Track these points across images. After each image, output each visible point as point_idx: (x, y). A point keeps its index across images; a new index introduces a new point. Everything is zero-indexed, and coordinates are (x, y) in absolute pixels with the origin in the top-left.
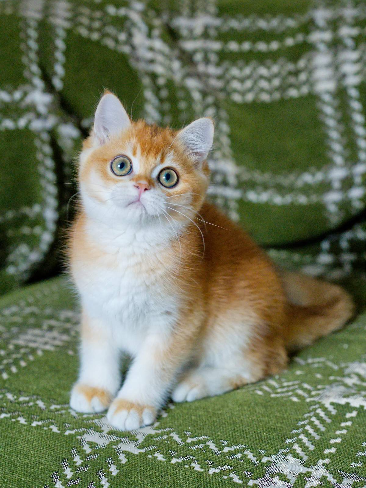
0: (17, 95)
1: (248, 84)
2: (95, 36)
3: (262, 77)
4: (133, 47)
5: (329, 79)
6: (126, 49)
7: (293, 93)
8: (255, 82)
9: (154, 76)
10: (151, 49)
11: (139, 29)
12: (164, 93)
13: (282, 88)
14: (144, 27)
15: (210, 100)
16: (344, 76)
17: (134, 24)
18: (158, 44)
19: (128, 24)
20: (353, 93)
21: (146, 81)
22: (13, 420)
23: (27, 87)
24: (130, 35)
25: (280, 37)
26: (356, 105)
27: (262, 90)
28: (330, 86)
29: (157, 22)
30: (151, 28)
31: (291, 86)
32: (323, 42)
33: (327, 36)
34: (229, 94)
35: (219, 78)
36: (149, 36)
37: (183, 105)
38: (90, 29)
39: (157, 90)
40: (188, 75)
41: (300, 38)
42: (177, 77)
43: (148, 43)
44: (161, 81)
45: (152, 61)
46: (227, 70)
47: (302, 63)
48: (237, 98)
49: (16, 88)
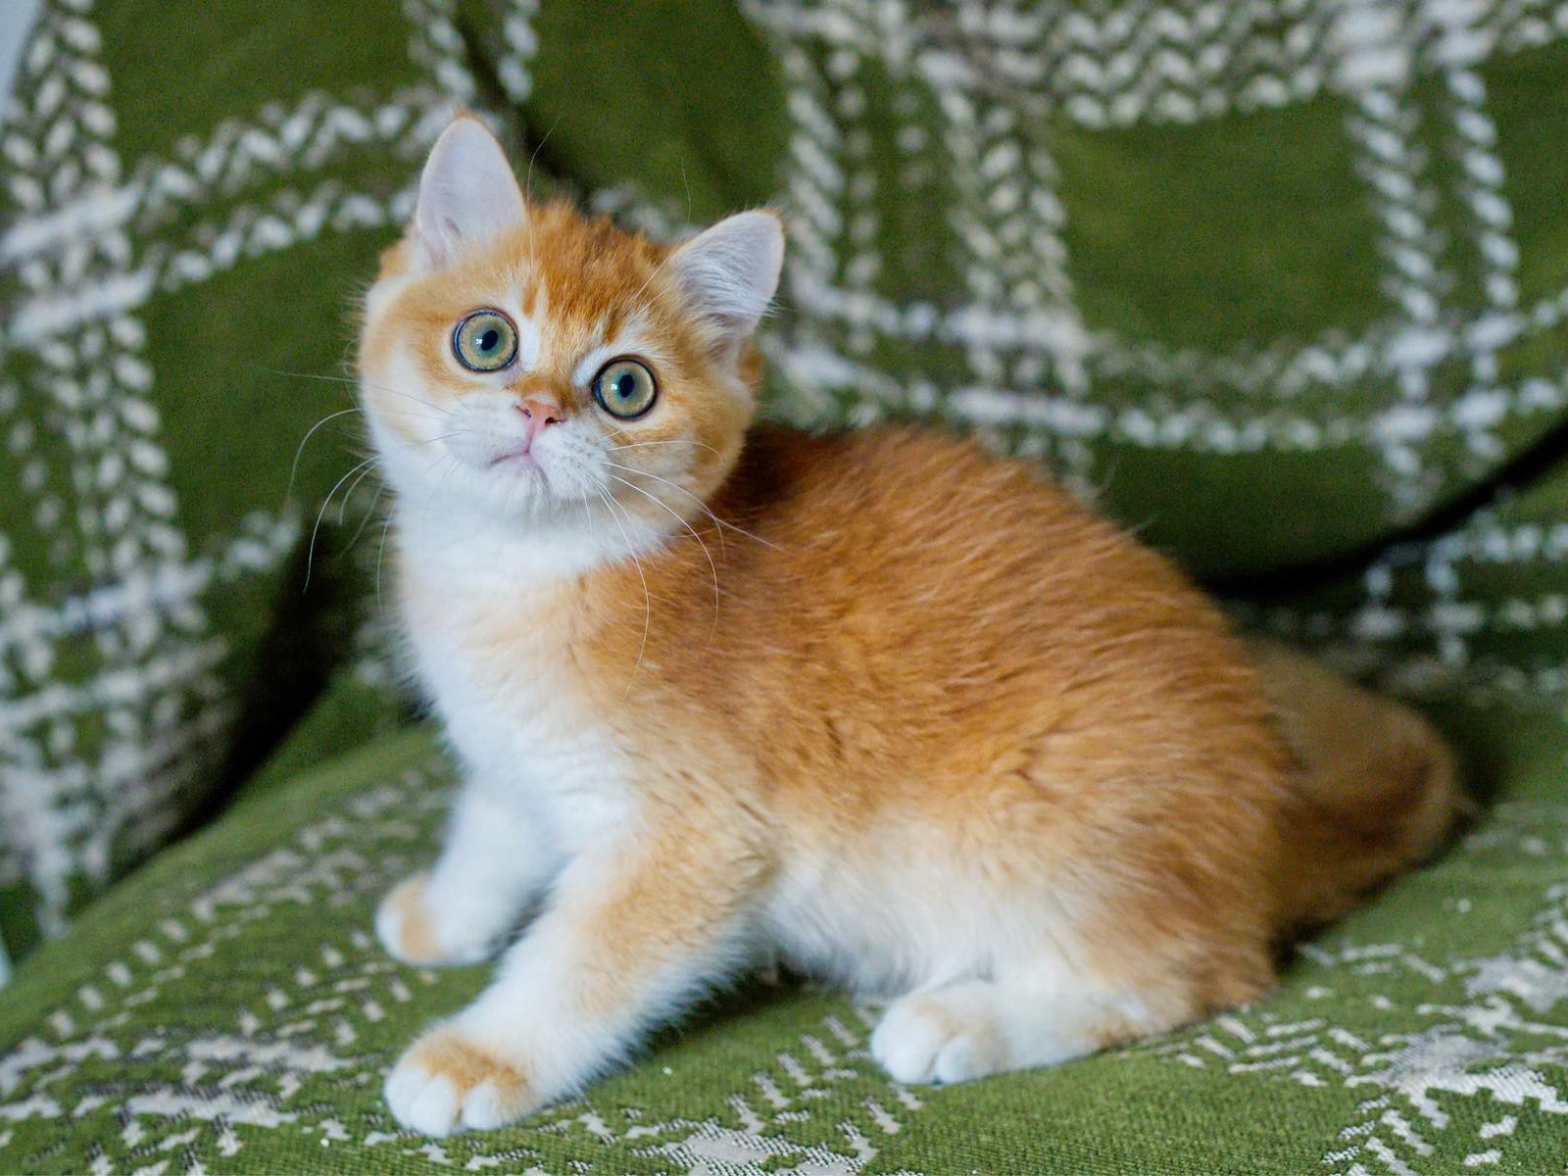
0: (390, 119)
1: (1124, 66)
3: (1167, 43)
5: (1385, 45)
7: (1270, 92)
8: (1146, 60)
9: (819, 49)
12: (852, 103)
13: (1233, 78)
15: (1001, 120)
16: (1436, 33)
20: (1467, 86)
21: (796, 64)
22: (408, 1152)
23: (422, 94)
26: (1477, 127)
27: (1170, 84)
28: (1392, 66)
31: (1262, 69)
34: (1060, 100)
35: (1028, 49)
37: (912, 138)
39: (830, 91)
40: (932, 43)
42: (896, 51)
44: (843, 64)
45: (814, 2)
46: (1053, 23)
48: (1086, 111)
49: (384, 98)
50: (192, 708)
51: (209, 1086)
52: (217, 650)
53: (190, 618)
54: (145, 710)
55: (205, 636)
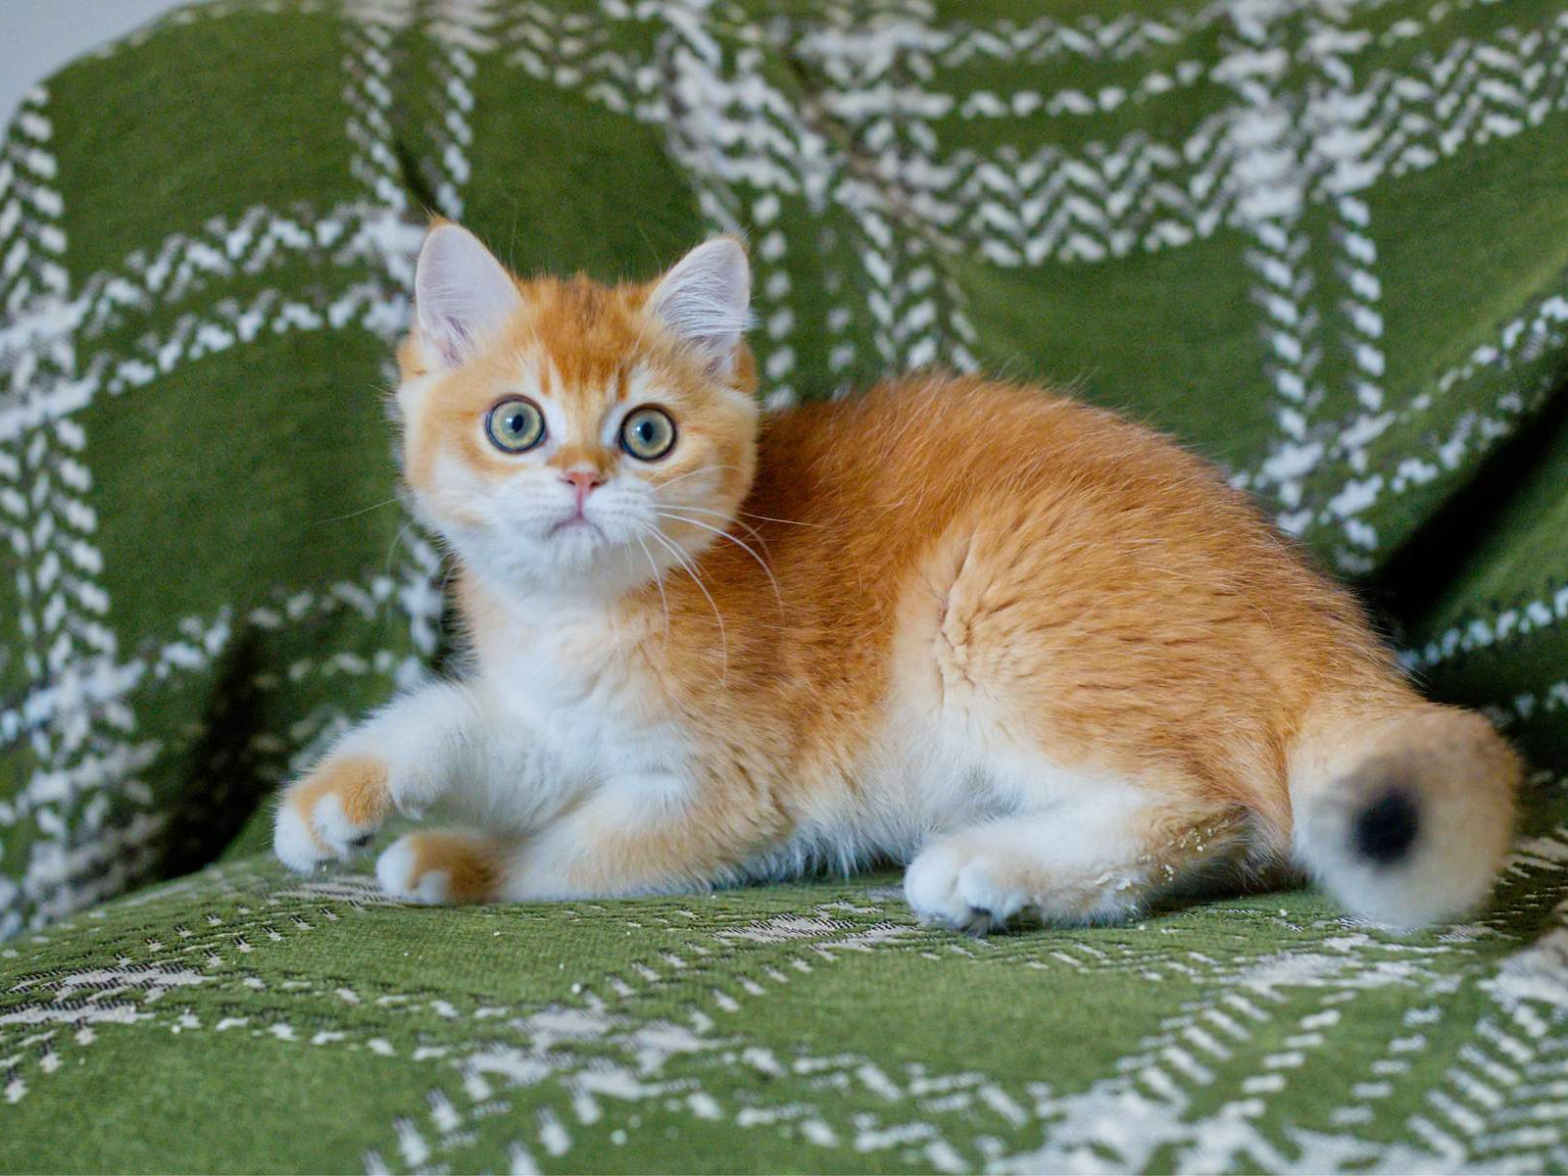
0: (328, 231)
1: (1032, 211)
2: (566, 77)
3: (1075, 189)
4: (678, 109)
5: (1276, 184)
6: (659, 112)
7: (1174, 234)
8: (1055, 204)
9: (746, 195)
10: (735, 112)
11: (698, 55)
12: (774, 247)
13: (1141, 220)
14: (712, 51)
15: (921, 279)
16: (1329, 167)
17: (682, 40)
18: (754, 92)
19: (665, 41)
20: (1355, 211)
22: (257, 1033)
23: (361, 208)
24: (672, 74)
25: (1128, 73)
26: (1361, 248)
27: (1077, 225)
28: (1286, 201)
29: (750, 34)
30: (730, 49)
31: (1164, 213)
32: (1260, 78)
33: (1273, 62)
34: (973, 243)
35: (941, 196)
36: (728, 71)
37: (833, 281)
38: (551, 59)
39: (753, 235)
40: (844, 175)
41: (1188, 72)
43: (722, 94)
44: (766, 209)
45: (737, 150)
46: (968, 172)
47: (1195, 148)
48: (999, 252)
49: (324, 212)
50: (121, 814)
51: (78, 1000)
52: (147, 753)
53: (121, 717)
54: (73, 813)
55: (135, 740)
